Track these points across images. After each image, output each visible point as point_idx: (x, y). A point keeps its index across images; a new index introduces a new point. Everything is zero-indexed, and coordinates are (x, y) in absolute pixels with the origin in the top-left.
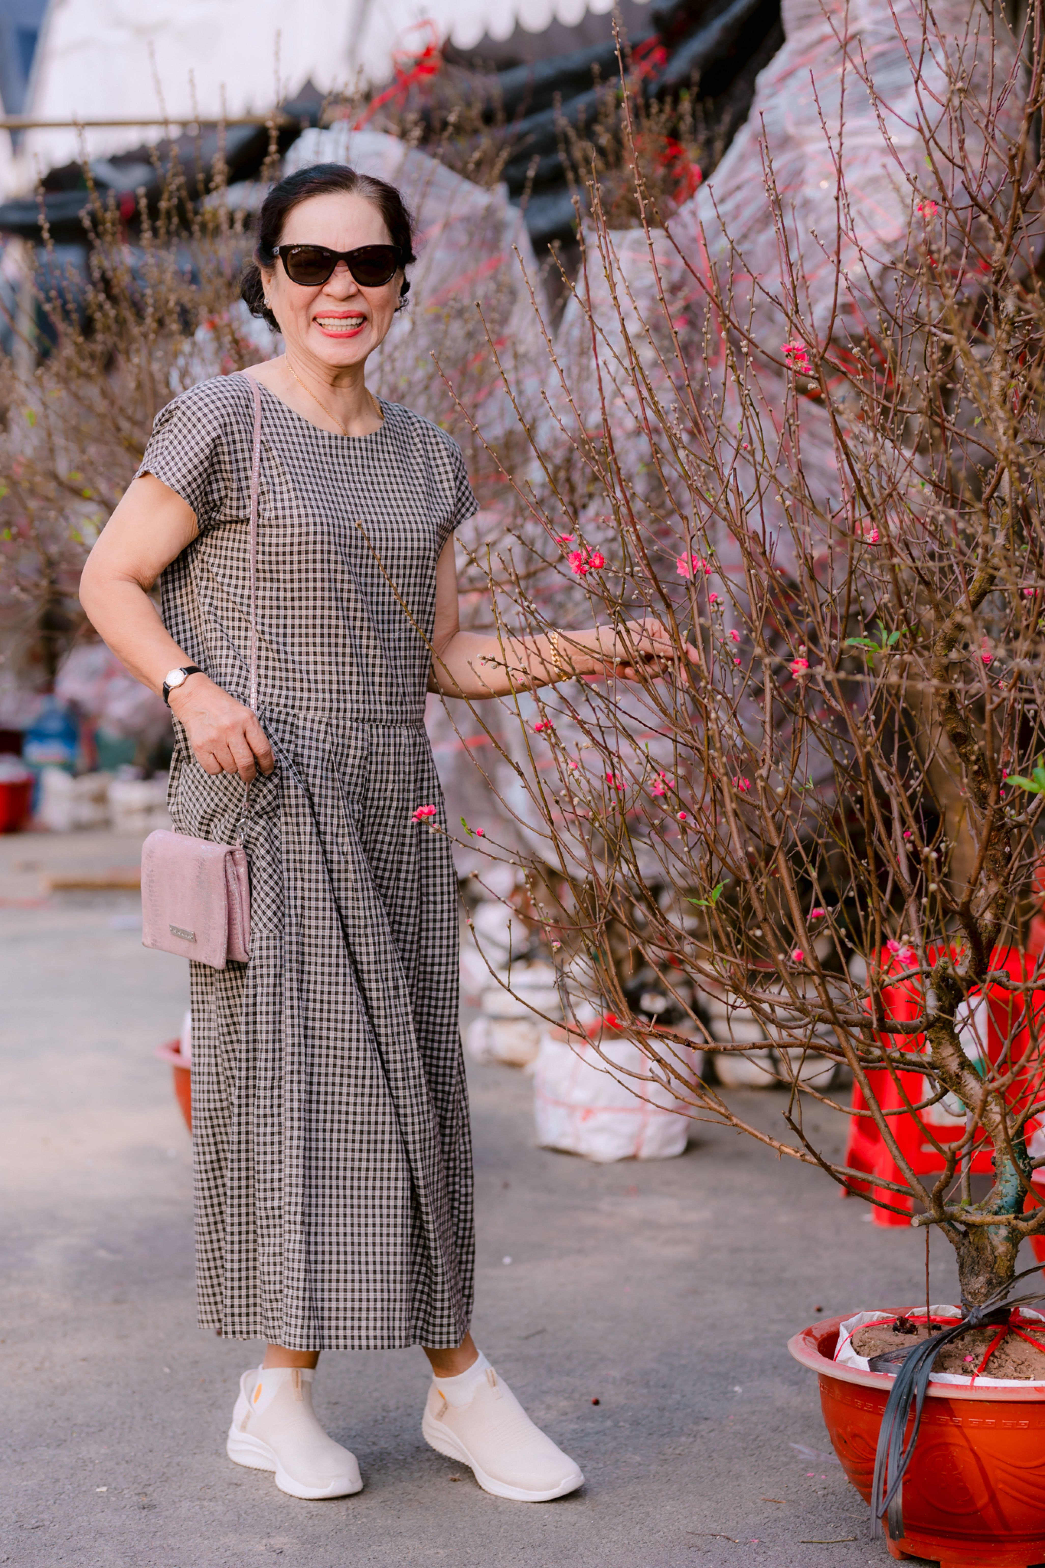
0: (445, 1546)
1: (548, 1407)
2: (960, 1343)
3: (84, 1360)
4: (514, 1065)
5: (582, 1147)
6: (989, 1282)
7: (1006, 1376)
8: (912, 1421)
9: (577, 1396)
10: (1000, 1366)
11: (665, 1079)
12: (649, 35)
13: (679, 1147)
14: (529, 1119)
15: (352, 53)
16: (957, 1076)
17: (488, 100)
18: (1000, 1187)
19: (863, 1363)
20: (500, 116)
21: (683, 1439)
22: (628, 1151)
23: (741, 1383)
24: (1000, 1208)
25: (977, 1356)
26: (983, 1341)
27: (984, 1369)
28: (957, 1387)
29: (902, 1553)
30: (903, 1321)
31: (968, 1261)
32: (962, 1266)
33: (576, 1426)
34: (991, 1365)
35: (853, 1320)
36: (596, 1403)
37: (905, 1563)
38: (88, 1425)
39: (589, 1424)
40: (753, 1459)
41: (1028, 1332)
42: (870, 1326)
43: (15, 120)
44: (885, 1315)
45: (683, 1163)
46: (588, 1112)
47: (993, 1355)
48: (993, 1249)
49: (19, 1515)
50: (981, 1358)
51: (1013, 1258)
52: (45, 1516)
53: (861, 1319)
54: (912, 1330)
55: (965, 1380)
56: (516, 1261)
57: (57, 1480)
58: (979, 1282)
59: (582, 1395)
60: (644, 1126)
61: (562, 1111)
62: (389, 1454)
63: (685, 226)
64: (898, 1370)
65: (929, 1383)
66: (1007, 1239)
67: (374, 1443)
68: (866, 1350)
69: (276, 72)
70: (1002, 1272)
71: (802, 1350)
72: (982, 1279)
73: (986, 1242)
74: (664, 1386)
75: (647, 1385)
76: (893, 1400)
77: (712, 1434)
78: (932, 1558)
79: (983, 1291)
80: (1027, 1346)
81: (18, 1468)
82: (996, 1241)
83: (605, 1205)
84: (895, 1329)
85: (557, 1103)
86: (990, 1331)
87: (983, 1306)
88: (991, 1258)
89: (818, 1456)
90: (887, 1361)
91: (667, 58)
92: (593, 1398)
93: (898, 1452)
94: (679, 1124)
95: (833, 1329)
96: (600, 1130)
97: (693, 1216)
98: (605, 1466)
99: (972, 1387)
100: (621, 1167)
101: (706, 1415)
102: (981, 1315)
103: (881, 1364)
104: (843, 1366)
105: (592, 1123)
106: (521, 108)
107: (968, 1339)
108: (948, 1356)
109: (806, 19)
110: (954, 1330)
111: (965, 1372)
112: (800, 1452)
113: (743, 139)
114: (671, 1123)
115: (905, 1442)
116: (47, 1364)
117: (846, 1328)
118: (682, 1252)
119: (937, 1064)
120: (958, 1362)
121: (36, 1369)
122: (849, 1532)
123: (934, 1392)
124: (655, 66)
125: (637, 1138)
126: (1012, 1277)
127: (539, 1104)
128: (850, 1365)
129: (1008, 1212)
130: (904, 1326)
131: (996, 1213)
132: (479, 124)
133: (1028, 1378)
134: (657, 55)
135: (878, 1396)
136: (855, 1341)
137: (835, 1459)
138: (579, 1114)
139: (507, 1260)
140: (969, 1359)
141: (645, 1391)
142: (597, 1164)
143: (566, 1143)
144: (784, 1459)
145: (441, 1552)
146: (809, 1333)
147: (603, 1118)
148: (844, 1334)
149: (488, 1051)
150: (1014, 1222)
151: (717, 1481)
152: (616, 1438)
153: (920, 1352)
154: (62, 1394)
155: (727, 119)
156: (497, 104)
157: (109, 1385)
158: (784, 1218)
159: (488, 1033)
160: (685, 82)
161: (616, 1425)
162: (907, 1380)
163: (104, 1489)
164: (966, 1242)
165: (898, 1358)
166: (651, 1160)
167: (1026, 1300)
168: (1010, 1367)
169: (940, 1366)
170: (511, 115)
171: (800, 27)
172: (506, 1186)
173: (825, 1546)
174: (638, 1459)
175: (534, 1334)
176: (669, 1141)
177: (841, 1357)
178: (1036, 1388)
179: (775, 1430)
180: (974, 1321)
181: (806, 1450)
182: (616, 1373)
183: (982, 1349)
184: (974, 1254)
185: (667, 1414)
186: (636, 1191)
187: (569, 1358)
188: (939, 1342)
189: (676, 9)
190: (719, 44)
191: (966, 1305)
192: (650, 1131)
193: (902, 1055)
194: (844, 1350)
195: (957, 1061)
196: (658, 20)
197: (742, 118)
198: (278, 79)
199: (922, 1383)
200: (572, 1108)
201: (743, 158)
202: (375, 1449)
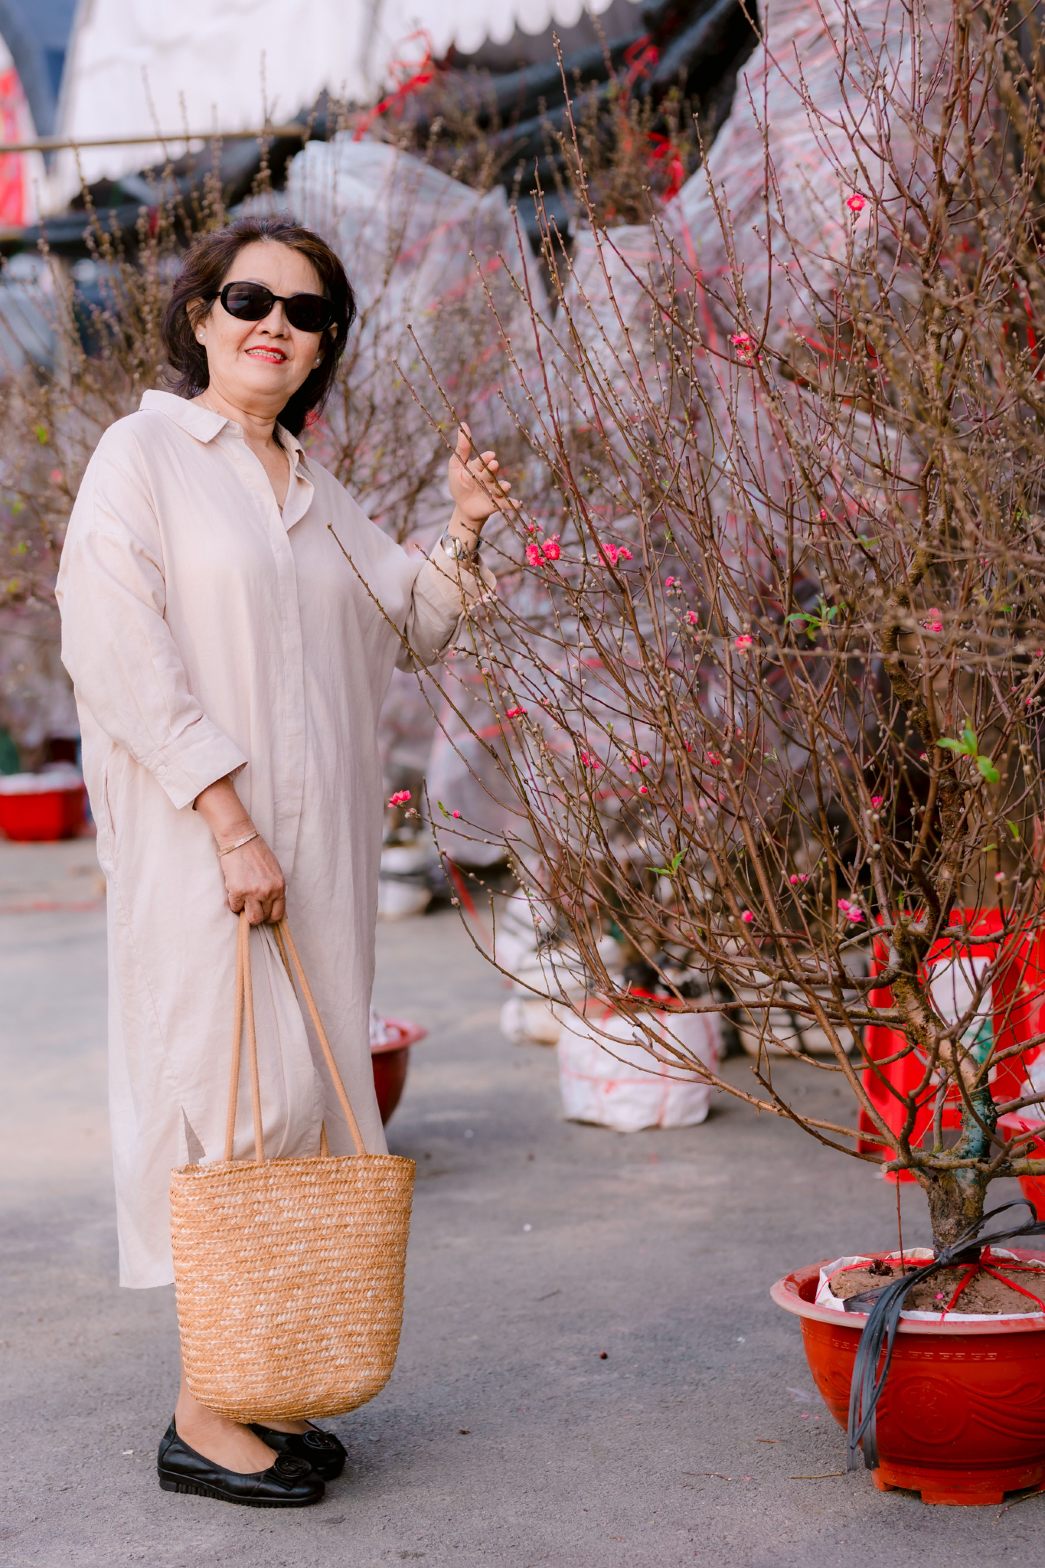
0: (451, 1493)
1: (558, 1363)
2: (932, 1282)
3: (117, 1334)
4: (547, 1043)
5: (607, 1119)
6: (959, 1223)
7: (975, 1312)
8: (883, 1357)
9: (586, 1351)
10: (970, 1302)
11: (647, 1043)
12: (641, 35)
13: (701, 1115)
14: (557, 1094)
15: (364, 63)
16: (923, 1028)
17: (483, 106)
18: (966, 1133)
19: (838, 1304)
20: (496, 121)
21: (686, 1387)
22: (652, 1120)
23: (745, 1334)
24: (968, 1152)
25: (947, 1294)
26: (954, 1279)
27: (954, 1305)
28: (927, 1323)
29: (886, 1484)
30: (878, 1264)
31: (939, 1204)
32: (933, 1210)
33: (583, 1379)
34: (961, 1301)
35: (834, 1264)
36: (604, 1357)
37: (888, 1494)
38: (118, 1395)
39: (596, 1377)
40: (751, 1403)
41: (999, 1270)
42: (847, 1270)
43: (48, 142)
44: (864, 1259)
45: (707, 1130)
46: (611, 1085)
47: (963, 1292)
48: (962, 1191)
49: (49, 1479)
50: (951, 1296)
51: (981, 1200)
52: (73, 1478)
53: (841, 1263)
54: (887, 1272)
55: (935, 1316)
56: (536, 1228)
57: (87, 1446)
58: (948, 1224)
59: (592, 1350)
60: (666, 1096)
61: (586, 1084)
62: (403, 1411)
63: (670, 221)
64: (870, 1309)
65: (900, 1320)
66: (975, 1181)
67: (389, 1402)
68: (841, 1292)
69: (263, 91)
70: (971, 1214)
71: (783, 1294)
72: (952, 1221)
73: (955, 1185)
74: (670, 1340)
75: (655, 1339)
76: (865, 1338)
77: (713, 1382)
78: (913, 1488)
79: (953, 1232)
80: (996, 1282)
81: (50, 1436)
82: (964, 1184)
83: (625, 1172)
84: (871, 1271)
85: (581, 1077)
86: (961, 1269)
87: (953, 1246)
88: (959, 1200)
89: (814, 1398)
90: (862, 1301)
91: (659, 56)
92: (601, 1353)
93: (871, 1387)
94: (701, 1092)
95: (814, 1275)
96: (623, 1101)
97: (711, 1180)
98: (609, 1414)
99: (941, 1323)
100: (644, 1136)
101: (708, 1364)
102: (951, 1254)
103: (855, 1304)
104: (823, 1309)
105: (614, 1095)
106: (516, 113)
107: (941, 1278)
108: (919, 1294)
109: (782, 15)
110: (924, 1270)
111: (936, 1308)
112: (797, 1395)
113: (726, 134)
114: (692, 1092)
115: (877, 1377)
116: (81, 1340)
117: (827, 1273)
118: (698, 1214)
119: (904, 1018)
120: (930, 1300)
121: (71, 1344)
122: (837, 1467)
123: (905, 1328)
124: (648, 65)
125: (659, 1107)
126: (981, 1218)
127: (564, 1078)
128: (827, 1306)
129: (974, 1156)
130: (879, 1268)
131: (963, 1158)
132: (474, 130)
133: (996, 1313)
134: (649, 54)
135: (854, 1334)
136: (834, 1286)
137: (819, 1399)
138: (602, 1087)
139: (527, 1227)
140: (940, 1296)
141: (652, 1344)
142: (622, 1134)
143: (591, 1115)
144: (781, 1403)
145: (448, 1498)
146: (791, 1279)
147: (625, 1090)
148: (823, 1278)
149: (521, 1031)
150: (978, 1165)
151: (715, 1425)
152: (620, 1389)
153: (892, 1291)
154: (95, 1367)
155: (713, 115)
156: (493, 110)
157: (139, 1357)
158: (798, 1179)
159: (520, 1013)
160: (674, 80)
161: (622, 1377)
162: (879, 1318)
163: (131, 1452)
164: (936, 1187)
165: (872, 1298)
166: (674, 1129)
167: (995, 1239)
168: (979, 1302)
169: (911, 1304)
170: (506, 121)
171: (775, 24)
172: (531, 1158)
173: (813, 1481)
174: (641, 1407)
175: (549, 1296)
176: (691, 1110)
177: (819, 1300)
178: (1001, 1322)
179: (775, 1376)
180: (945, 1261)
181: (802, 1394)
182: (625, 1330)
183: (952, 1287)
184: (944, 1197)
185: (671, 1365)
186: (658, 1158)
187: (581, 1316)
188: (910, 1281)
189: (665, 8)
190: (707, 40)
191: (939, 1247)
192: (671, 1101)
193: (870, 1011)
194: (823, 1294)
195: (923, 1014)
196: (648, 19)
197: (726, 114)
198: (265, 98)
199: (893, 1320)
200: (595, 1081)
201: (726, 153)
202: (390, 1407)
